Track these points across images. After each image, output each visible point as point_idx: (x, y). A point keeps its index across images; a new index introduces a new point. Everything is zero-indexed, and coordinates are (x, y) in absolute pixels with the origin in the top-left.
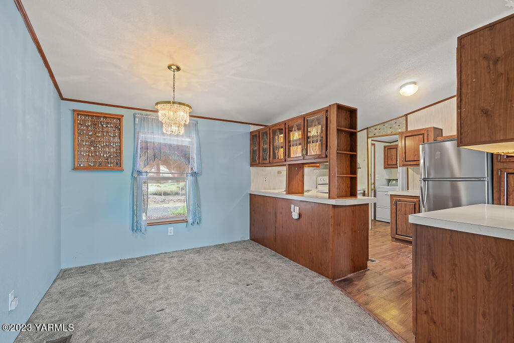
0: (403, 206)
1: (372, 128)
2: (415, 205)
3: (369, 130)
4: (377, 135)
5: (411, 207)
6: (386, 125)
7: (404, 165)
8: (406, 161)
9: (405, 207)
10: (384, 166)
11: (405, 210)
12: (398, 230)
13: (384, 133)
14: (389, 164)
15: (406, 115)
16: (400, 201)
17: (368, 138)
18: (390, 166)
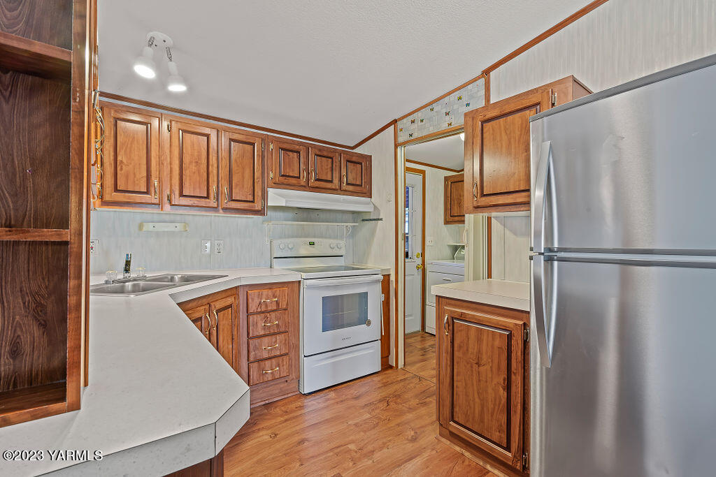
0: (472, 334)
1: (405, 120)
2: (510, 337)
3: (400, 125)
4: (416, 135)
5: (497, 343)
6: (437, 107)
7: (478, 208)
8: (483, 195)
9: (479, 340)
10: (445, 219)
11: (479, 352)
12: (457, 409)
13: (432, 130)
14: (454, 216)
15: (487, 72)
16: (462, 317)
17: (396, 146)
18: (456, 219)
